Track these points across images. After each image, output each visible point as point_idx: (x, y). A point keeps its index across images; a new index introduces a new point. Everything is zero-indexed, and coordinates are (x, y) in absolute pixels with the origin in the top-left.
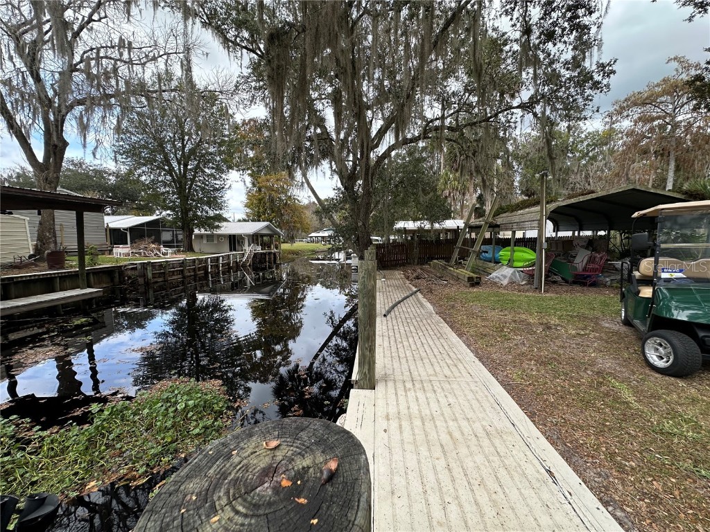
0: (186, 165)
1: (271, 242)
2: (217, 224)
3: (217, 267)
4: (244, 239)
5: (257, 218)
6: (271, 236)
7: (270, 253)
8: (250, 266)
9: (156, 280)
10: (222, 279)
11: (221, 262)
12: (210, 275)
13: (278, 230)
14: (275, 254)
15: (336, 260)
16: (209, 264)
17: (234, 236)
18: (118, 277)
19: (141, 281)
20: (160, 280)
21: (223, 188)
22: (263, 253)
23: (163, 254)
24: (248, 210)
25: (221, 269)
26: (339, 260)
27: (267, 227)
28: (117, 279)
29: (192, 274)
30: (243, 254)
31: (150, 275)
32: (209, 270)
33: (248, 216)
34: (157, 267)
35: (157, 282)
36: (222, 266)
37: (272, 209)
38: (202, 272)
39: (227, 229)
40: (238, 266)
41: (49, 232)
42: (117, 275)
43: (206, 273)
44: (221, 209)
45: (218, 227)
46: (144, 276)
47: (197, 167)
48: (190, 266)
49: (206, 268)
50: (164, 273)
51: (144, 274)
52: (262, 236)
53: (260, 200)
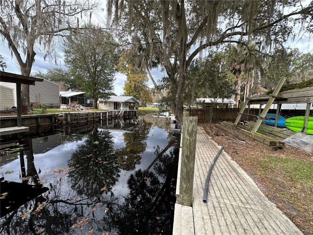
0: (96, 68)
1: (134, 106)
2: (108, 96)
3: (106, 117)
4: (120, 104)
5: (128, 94)
6: (134, 103)
7: (133, 111)
8: (122, 117)
9: (72, 122)
10: (107, 123)
11: (107, 114)
12: (101, 121)
13: (138, 101)
14: (135, 112)
15: (164, 116)
16: (101, 115)
17: (117, 102)
18: (54, 120)
19: (64, 122)
20: (75, 122)
21: (112, 79)
22: (130, 111)
23: (81, 109)
24: (125, 91)
25: (107, 118)
26: (166, 116)
27: (132, 99)
28: (53, 121)
29: (92, 120)
30: (120, 111)
31: (69, 120)
32: (101, 118)
33: (125, 94)
34: (74, 116)
35: (73, 123)
36: (108, 117)
37: (136, 91)
38: (98, 119)
39: (113, 99)
40: (116, 117)
41: (25, 96)
42: (54, 119)
43: (100, 120)
44: (111, 89)
45: (109, 98)
46: (66, 120)
47: (101, 70)
48: (91, 116)
49: (100, 117)
50: (77, 119)
51: (67, 119)
52: (130, 103)
53: (130, 86)
